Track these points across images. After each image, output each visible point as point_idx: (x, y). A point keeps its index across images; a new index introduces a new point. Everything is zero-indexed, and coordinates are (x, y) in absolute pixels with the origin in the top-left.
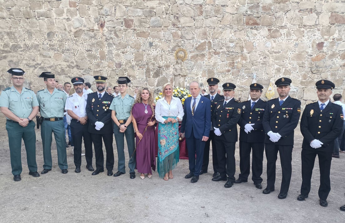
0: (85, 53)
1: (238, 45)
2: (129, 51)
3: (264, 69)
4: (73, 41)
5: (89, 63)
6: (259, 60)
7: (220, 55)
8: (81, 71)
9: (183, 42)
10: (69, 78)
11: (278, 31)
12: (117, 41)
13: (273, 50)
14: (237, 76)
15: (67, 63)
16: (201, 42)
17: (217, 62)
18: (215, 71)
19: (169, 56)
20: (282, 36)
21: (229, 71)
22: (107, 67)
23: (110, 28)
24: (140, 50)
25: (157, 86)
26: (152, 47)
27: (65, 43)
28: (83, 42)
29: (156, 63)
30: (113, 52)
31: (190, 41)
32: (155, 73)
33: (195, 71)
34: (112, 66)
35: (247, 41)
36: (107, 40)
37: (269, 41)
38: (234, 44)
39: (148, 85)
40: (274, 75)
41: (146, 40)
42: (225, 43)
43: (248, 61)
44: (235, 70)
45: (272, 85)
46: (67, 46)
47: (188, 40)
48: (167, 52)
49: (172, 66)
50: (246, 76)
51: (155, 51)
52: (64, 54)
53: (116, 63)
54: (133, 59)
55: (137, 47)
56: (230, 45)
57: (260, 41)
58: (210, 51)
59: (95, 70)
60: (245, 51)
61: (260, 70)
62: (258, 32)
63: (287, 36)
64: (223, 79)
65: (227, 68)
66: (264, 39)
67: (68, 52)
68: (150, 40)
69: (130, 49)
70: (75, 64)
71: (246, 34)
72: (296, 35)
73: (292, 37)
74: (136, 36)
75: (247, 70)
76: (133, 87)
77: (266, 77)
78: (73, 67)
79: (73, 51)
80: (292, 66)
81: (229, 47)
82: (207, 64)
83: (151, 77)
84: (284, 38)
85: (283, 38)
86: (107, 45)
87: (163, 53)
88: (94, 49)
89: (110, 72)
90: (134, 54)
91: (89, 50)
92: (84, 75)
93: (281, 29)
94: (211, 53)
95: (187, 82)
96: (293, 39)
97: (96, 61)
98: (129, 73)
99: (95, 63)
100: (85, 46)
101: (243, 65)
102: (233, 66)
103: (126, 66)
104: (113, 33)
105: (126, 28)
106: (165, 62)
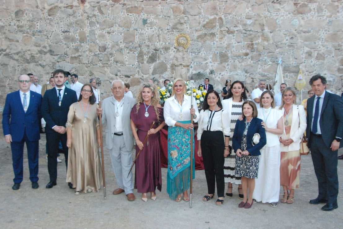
0: (61, 35)
1: (257, 22)
2: (116, 30)
3: (292, 52)
4: (47, 21)
5: (65, 47)
6: (285, 41)
7: (235, 34)
8: (55, 57)
9: (186, 18)
10: (40, 67)
11: (305, 6)
12: (102, 18)
13: (301, 29)
14: (258, 61)
15: (38, 47)
16: (210, 19)
17: (231, 43)
18: (229, 55)
19: (168, 35)
20: (312, 12)
21: (247, 54)
22: (88, 52)
23: (92, 3)
24: (131, 29)
25: (153, 74)
26: (146, 25)
27: (37, 23)
28: (59, 22)
29: (152, 45)
30: (96, 33)
31: (195, 16)
32: (150, 57)
33: (203, 55)
34: (95, 50)
35: (269, 18)
36: (88, 18)
37: (296, 18)
38: (251, 21)
39: (140, 73)
40: (305, 60)
41: (139, 16)
42: (240, 20)
43: (271, 42)
44: (255, 53)
45: (302, 73)
46: (38, 27)
47: (192, 16)
48: (166, 30)
49: (173, 48)
50: (269, 61)
51: (149, 30)
52: (35, 36)
53: (99, 47)
54: (121, 41)
55: (127, 25)
56: (247, 22)
57: (284, 18)
58: (222, 29)
59: (73, 55)
60: (267, 30)
61: (286, 54)
62: (282, 6)
63: (318, 12)
64: (240, 64)
65: (244, 51)
66: (289, 15)
67: (39, 34)
68: (144, 16)
69: (118, 28)
70: (48, 48)
71: (267, 9)
72: (329, 11)
73: (324, 13)
74: (125, 12)
75: (270, 54)
76: (120, 76)
77: (294, 63)
78: (45, 53)
79: (46, 32)
80: (325, 49)
81: (246, 24)
82: (218, 46)
83: (145, 62)
84: (315, 14)
85: (313, 15)
86: (88, 25)
87: (161, 32)
88: (72, 30)
89: (91, 57)
90: (123, 34)
91: (66, 31)
92: (58, 62)
93: (310, 4)
94: (224, 32)
95: (193, 69)
96: (326, 15)
97: (74, 44)
98: (115, 58)
99: (73, 46)
100: (61, 26)
101: (265, 48)
102: (253, 48)
103: (112, 49)
104: (96, 8)
105: (114, 3)
106: (164, 44)
